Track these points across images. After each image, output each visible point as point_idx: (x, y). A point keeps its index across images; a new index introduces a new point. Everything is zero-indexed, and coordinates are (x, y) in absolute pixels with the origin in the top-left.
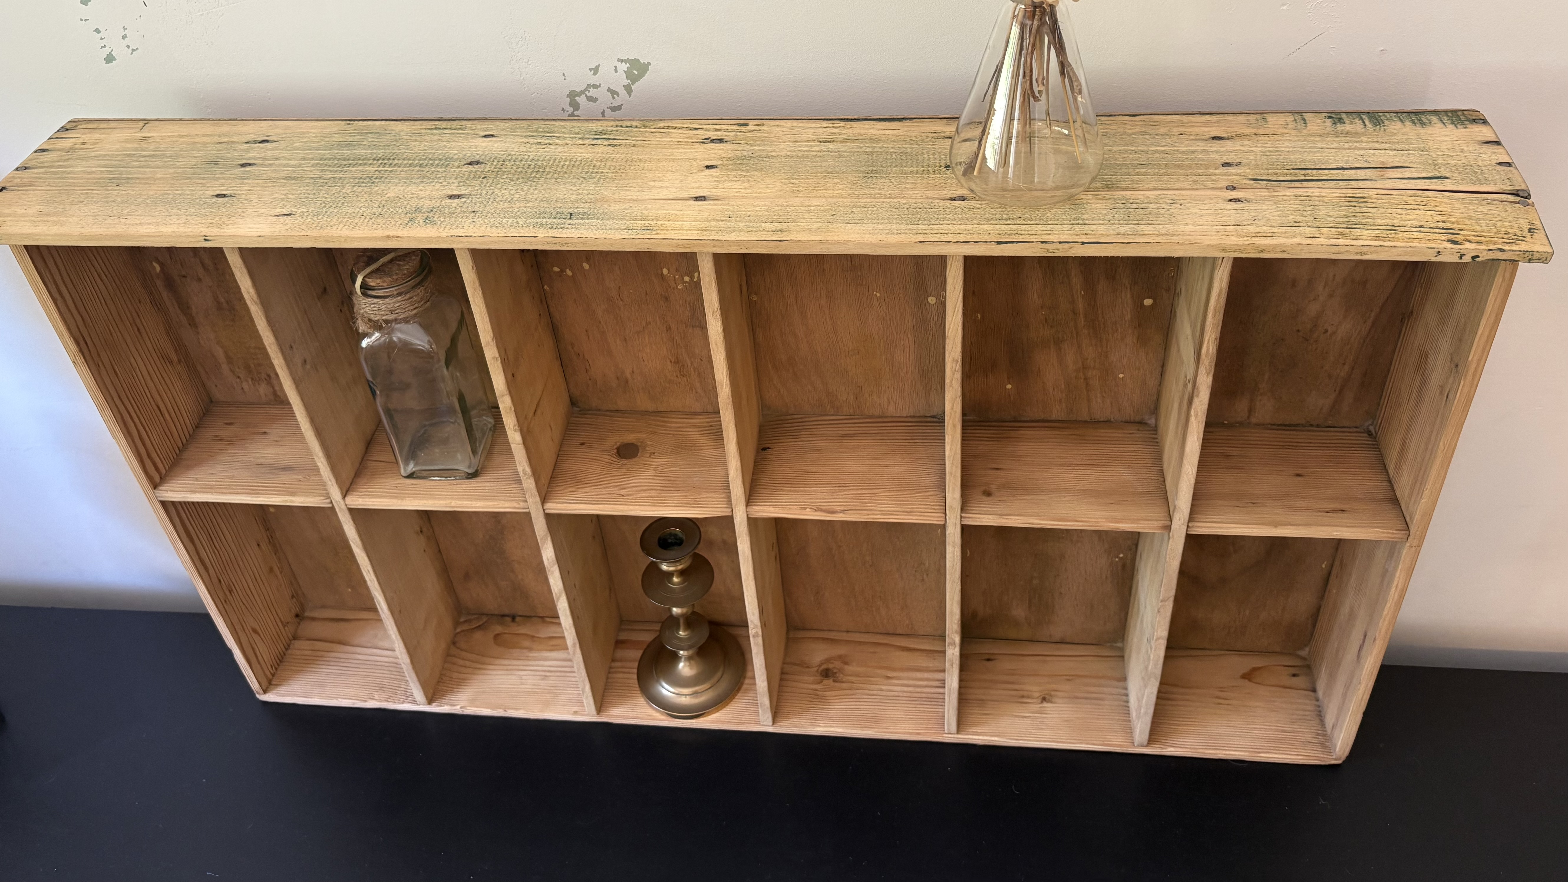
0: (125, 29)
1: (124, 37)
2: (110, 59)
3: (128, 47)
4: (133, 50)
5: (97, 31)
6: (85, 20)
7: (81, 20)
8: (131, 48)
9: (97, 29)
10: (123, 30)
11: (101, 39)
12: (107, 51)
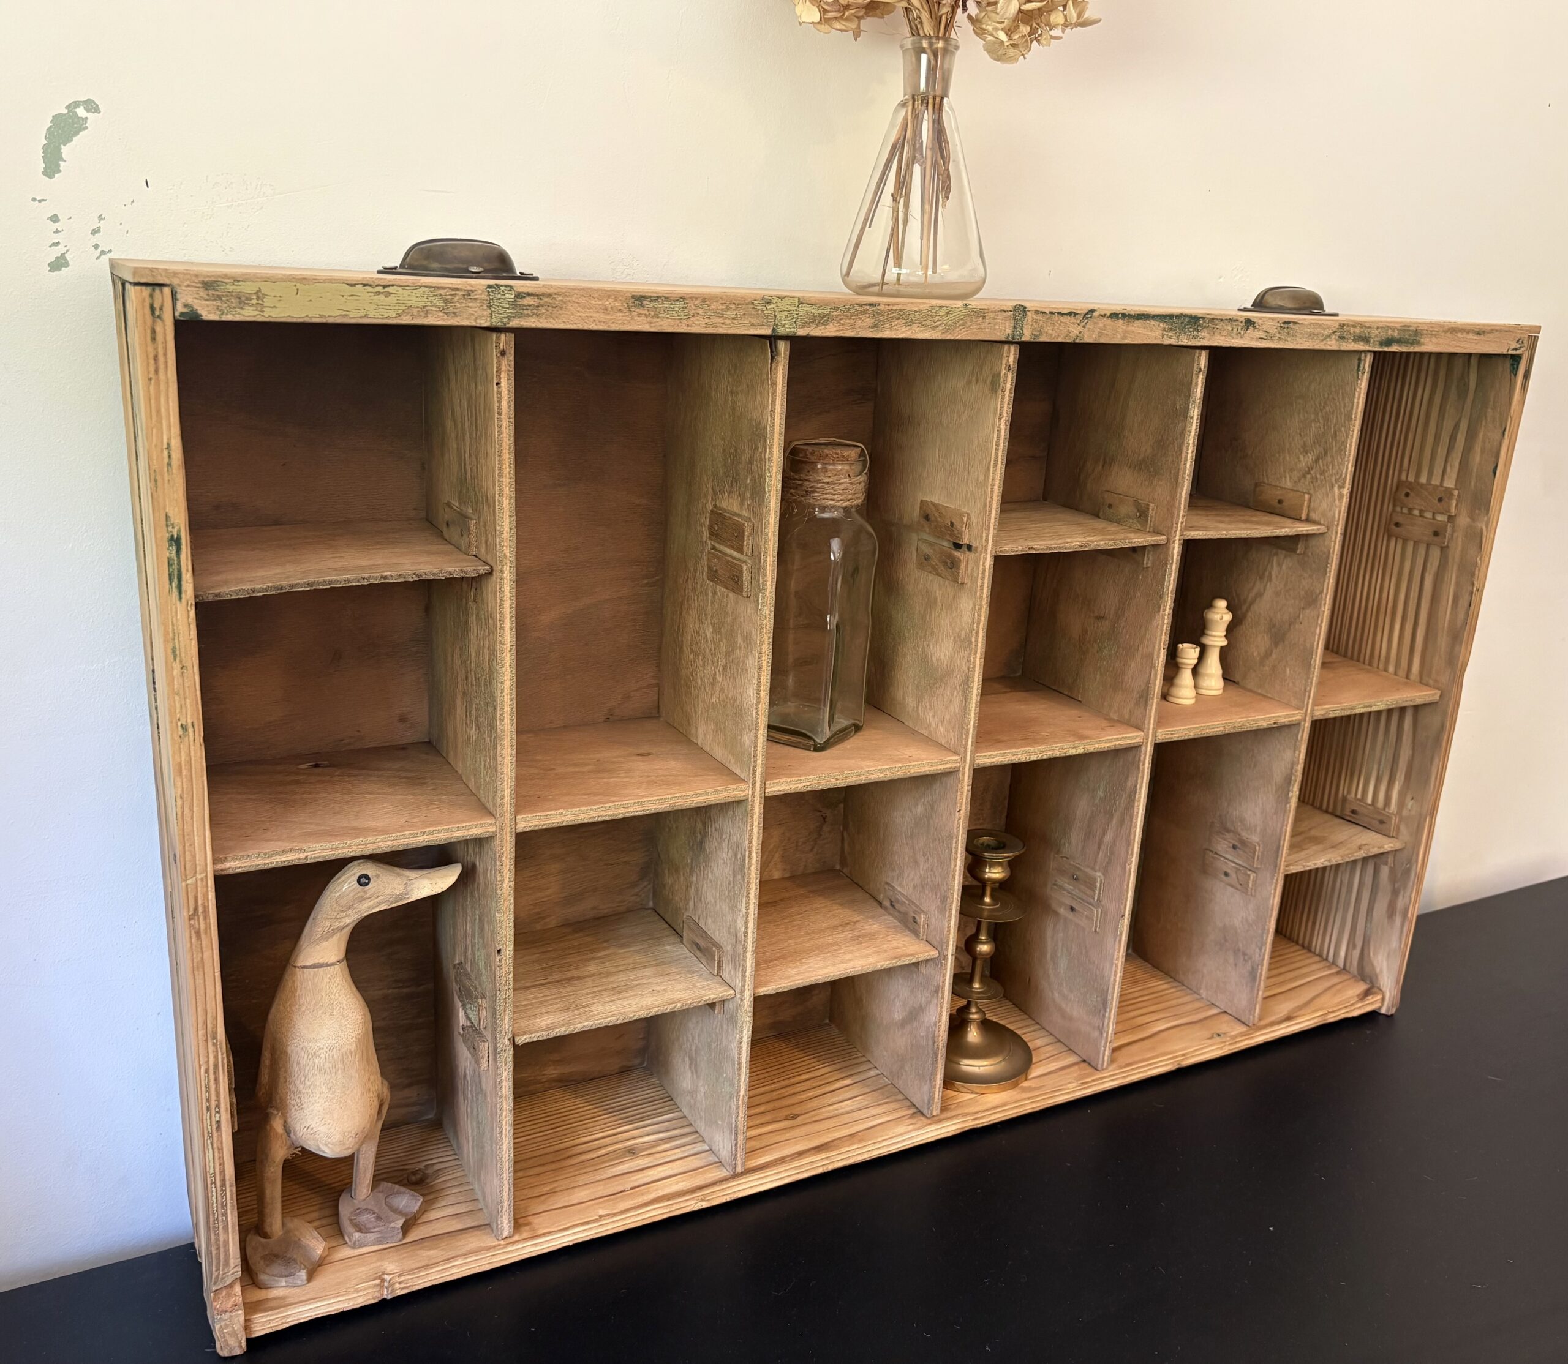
0: (101, 218)
1: (95, 232)
2: (58, 264)
3: (96, 247)
4: (103, 253)
5: (55, 219)
6: (40, 201)
7: (34, 199)
8: (100, 249)
9: (56, 215)
10: (97, 220)
11: (57, 232)
12: (58, 251)
